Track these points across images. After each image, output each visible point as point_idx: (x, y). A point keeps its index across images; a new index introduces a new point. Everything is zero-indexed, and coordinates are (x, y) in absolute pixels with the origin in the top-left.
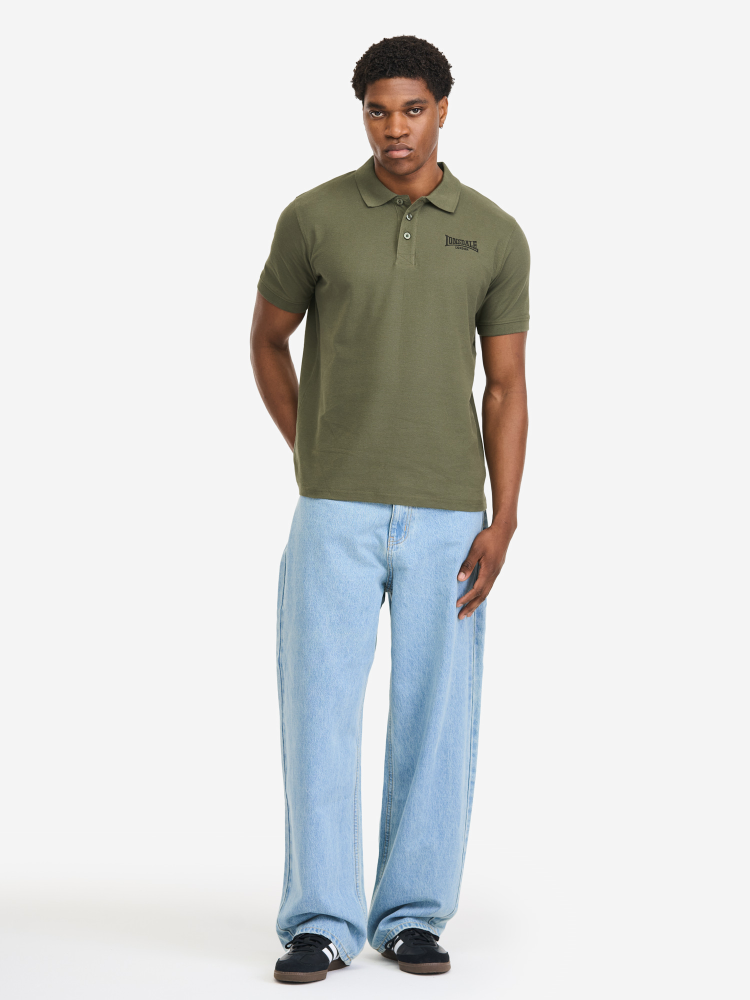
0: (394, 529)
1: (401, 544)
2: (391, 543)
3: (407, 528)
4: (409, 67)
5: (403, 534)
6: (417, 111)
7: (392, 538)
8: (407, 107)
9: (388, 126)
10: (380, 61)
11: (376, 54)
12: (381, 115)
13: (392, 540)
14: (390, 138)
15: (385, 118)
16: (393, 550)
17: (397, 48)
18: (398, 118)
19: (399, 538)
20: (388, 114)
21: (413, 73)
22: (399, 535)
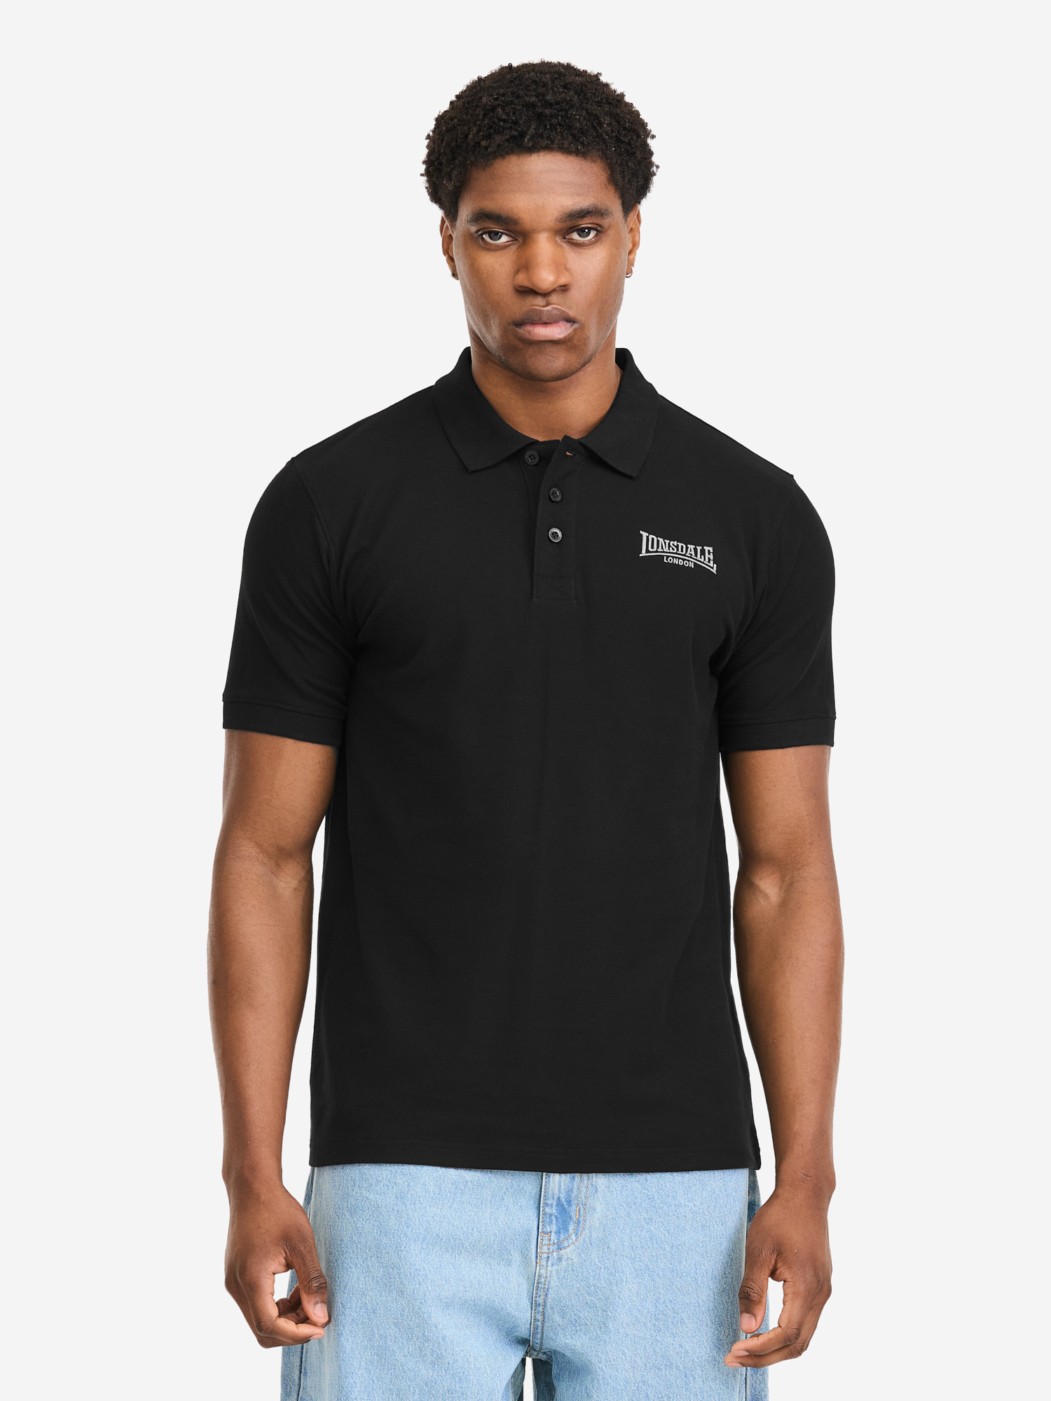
0: (551, 1215)
1: (567, 1250)
2: (545, 1249)
3: (582, 1212)
4: (576, 128)
5: (571, 1227)
6: (588, 234)
7: (546, 1237)
8: (569, 224)
9: (524, 266)
10: (507, 114)
11: (496, 99)
12: (504, 239)
13: (546, 1242)
14: (527, 291)
15: (514, 248)
16: (550, 1264)
17: (545, 85)
18: (544, 246)
19: (562, 1236)
20: (521, 234)
21: (582, 143)
22: (563, 1228)
